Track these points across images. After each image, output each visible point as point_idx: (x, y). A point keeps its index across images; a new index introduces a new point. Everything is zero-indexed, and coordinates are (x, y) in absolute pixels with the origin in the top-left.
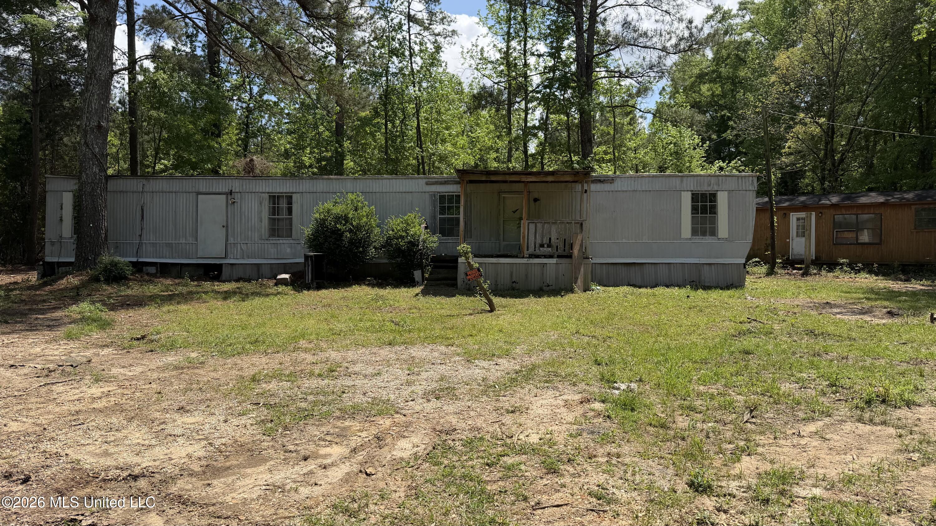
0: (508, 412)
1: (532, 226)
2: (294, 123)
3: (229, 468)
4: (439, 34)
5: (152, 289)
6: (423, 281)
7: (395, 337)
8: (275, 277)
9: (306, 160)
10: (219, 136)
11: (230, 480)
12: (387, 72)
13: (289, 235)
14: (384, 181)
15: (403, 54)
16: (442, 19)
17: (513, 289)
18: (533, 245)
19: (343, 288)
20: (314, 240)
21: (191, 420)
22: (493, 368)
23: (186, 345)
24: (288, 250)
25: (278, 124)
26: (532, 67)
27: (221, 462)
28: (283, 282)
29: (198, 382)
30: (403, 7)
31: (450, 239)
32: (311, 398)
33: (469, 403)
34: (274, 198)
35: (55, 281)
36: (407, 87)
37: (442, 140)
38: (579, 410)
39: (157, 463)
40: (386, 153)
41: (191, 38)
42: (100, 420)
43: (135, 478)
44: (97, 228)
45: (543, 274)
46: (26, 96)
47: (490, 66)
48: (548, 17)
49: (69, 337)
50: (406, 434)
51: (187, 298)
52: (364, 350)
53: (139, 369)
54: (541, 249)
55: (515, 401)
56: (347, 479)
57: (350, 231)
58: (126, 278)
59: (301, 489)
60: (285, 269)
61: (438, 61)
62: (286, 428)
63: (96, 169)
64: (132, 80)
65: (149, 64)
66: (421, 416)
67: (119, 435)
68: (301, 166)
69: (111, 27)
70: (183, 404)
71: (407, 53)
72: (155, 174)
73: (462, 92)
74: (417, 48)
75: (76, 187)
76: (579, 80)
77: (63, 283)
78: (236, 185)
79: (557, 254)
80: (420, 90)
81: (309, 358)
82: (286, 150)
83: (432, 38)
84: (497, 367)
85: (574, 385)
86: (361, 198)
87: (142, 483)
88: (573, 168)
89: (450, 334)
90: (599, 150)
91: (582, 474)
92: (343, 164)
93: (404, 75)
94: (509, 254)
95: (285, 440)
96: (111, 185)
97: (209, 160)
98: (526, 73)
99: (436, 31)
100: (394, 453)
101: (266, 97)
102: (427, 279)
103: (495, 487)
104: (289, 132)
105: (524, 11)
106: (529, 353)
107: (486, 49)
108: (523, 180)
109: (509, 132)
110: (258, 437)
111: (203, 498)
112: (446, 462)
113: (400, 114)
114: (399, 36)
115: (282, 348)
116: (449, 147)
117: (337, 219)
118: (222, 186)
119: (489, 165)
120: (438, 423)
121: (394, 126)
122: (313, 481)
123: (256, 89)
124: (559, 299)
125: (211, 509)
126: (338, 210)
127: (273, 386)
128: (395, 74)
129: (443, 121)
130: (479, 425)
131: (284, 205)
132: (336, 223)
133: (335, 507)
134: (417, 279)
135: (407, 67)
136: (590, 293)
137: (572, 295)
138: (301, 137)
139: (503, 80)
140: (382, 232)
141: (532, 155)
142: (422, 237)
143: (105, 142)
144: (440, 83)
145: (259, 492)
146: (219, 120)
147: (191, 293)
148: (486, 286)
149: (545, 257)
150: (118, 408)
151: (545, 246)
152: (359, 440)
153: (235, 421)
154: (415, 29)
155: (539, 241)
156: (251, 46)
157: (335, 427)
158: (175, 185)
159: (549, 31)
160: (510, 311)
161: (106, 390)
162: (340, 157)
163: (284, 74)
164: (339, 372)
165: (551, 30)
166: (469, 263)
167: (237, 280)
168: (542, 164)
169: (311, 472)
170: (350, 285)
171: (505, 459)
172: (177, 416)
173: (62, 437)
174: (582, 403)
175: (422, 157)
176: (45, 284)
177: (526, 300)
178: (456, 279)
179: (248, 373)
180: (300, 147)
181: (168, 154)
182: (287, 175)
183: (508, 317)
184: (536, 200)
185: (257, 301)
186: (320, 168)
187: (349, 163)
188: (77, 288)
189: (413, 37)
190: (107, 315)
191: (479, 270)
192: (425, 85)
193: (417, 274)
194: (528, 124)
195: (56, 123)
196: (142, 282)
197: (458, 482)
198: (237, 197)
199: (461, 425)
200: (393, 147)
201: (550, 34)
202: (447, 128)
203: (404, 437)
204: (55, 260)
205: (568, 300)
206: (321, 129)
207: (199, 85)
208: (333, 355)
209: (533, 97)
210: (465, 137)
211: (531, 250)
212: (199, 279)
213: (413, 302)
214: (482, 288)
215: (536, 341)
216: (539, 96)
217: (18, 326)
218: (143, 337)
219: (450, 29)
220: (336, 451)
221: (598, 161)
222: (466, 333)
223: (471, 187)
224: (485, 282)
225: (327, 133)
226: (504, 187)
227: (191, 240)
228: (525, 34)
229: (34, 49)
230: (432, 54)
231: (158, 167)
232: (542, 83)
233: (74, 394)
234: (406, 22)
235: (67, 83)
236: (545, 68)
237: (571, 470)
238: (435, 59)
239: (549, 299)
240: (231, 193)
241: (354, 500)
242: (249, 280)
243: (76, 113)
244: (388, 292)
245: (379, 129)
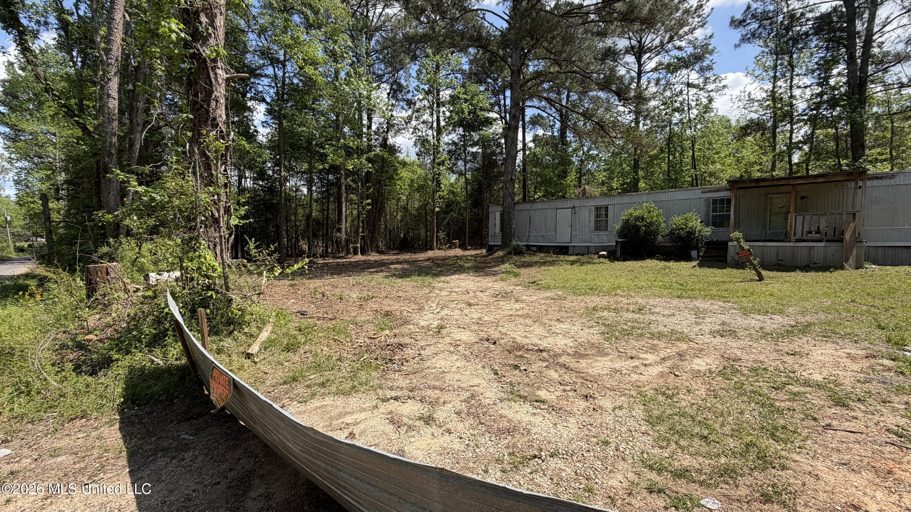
0: (788, 354)
1: (800, 219)
2: (608, 165)
3: (587, 355)
4: (712, 91)
5: (536, 258)
6: (698, 257)
7: (682, 293)
8: (598, 253)
9: (615, 186)
10: (565, 177)
11: (589, 361)
12: (671, 123)
13: (606, 229)
14: (669, 193)
15: (683, 110)
16: (715, 80)
17: (779, 265)
18: (800, 232)
19: (640, 260)
20: (621, 232)
21: (563, 326)
22: (769, 322)
23: (556, 288)
24: (605, 238)
25: (598, 167)
26: (798, 97)
27: (582, 351)
28: (603, 256)
29: (565, 307)
30: (684, 79)
31: (721, 229)
32: (629, 324)
33: (751, 343)
34: (598, 209)
35: (493, 254)
36: (685, 130)
37: (712, 162)
38: (866, 363)
39: (550, 346)
40: (668, 175)
41: (552, 127)
42: (521, 320)
43: (541, 351)
44: (511, 228)
45: (810, 255)
46: (480, 169)
47: (756, 104)
48: (817, 55)
49: (502, 280)
50: (700, 355)
51: (552, 263)
52: (660, 299)
53: (535, 298)
54: (809, 235)
55: (794, 346)
56: (662, 375)
57: (645, 226)
58: (523, 253)
59: (632, 375)
60: (603, 249)
61: (710, 109)
62: (617, 339)
63: (510, 200)
64: (524, 154)
65: (531, 145)
66: (710, 346)
67: (531, 329)
68: (611, 189)
69: (517, 128)
70: (558, 317)
71: (686, 108)
72: (535, 201)
73: (730, 127)
74: (693, 104)
75: (501, 209)
76: (849, 98)
77: (496, 255)
78: (577, 203)
79: (825, 238)
80: (695, 131)
81: (625, 301)
82: (603, 181)
83: (706, 95)
84: (772, 321)
85: (856, 342)
86: (653, 205)
87: (545, 354)
88: (841, 170)
89: (726, 294)
90: (872, 153)
91: (876, 413)
92: (637, 185)
93: (683, 123)
94: (776, 239)
95: (618, 345)
96: (517, 207)
97: (561, 191)
98: (792, 103)
99: (709, 89)
100: (693, 366)
101: (591, 153)
102: (701, 256)
103: (783, 404)
104: (605, 170)
105: (791, 57)
106: (803, 313)
107: (752, 93)
108: (792, 183)
109: (774, 149)
110: (602, 341)
111: (576, 368)
112: (736, 379)
113: (679, 149)
114: (680, 99)
115: (608, 293)
116: (718, 166)
117: (637, 219)
118: (570, 204)
119: (753, 175)
120: (725, 352)
121: (674, 158)
122: (639, 372)
123: (586, 149)
124: (828, 274)
125: (582, 375)
126: (637, 213)
127: (605, 313)
128: (676, 124)
129: (714, 149)
130: (761, 359)
131: (603, 212)
132: (636, 221)
133: (656, 390)
134: (693, 256)
135: (685, 118)
136: (864, 270)
137: (842, 272)
138: (612, 172)
139: (769, 112)
140: (667, 226)
141: (795, 164)
142: (698, 228)
143: (514, 187)
144: (712, 123)
145: (607, 372)
146: (566, 169)
147: (554, 261)
148: (755, 262)
149: (813, 241)
150: (527, 316)
151: (814, 232)
152: (665, 353)
153: (587, 331)
154: (693, 91)
155: (806, 229)
156: (583, 125)
157: (647, 343)
158: (546, 205)
159: (816, 66)
160: (778, 281)
161: (521, 306)
162: (636, 181)
163: (605, 137)
164: (646, 311)
165: (819, 65)
166: (740, 246)
167: (577, 255)
168: (807, 170)
169: (636, 367)
170: (645, 259)
171: (790, 387)
172: (556, 323)
173: (506, 326)
174: (867, 357)
175: (696, 175)
176: (489, 255)
177: (793, 274)
178: (726, 257)
179: (591, 305)
180: (610, 178)
181: (540, 189)
182: (603, 195)
183: (777, 286)
184: (803, 198)
185: (589, 266)
186: (622, 189)
187: (642, 184)
188: (502, 257)
189: (691, 97)
190: (516, 270)
191: (749, 250)
192: (699, 127)
193: (694, 253)
194: (793, 141)
195: (492, 180)
196: (530, 255)
197: (748, 394)
198: (577, 209)
199: (744, 357)
200: (674, 171)
201: (818, 69)
202: (717, 153)
203: (699, 357)
204: (493, 244)
205: (837, 274)
206: (624, 166)
207: (556, 151)
208: (640, 300)
209: (798, 120)
210: (731, 158)
211: (798, 236)
212: (557, 254)
213: (692, 271)
214: (752, 264)
215: (808, 305)
216: (806, 118)
217: (481, 274)
218: (534, 282)
219: (721, 85)
220: (651, 358)
221: (870, 162)
222: (740, 295)
223: (740, 192)
224: (755, 259)
225: (628, 168)
226: (771, 190)
227: (553, 233)
228: (792, 74)
229: (484, 147)
230: (706, 105)
231: (536, 196)
232: (809, 107)
233: (508, 307)
234: (686, 89)
235: (495, 160)
236: (812, 95)
237: (863, 407)
238: (708, 108)
239: (817, 274)
240: (574, 207)
241: (668, 389)
242: (583, 255)
243: (500, 174)
244: (671, 264)
245: (664, 160)
